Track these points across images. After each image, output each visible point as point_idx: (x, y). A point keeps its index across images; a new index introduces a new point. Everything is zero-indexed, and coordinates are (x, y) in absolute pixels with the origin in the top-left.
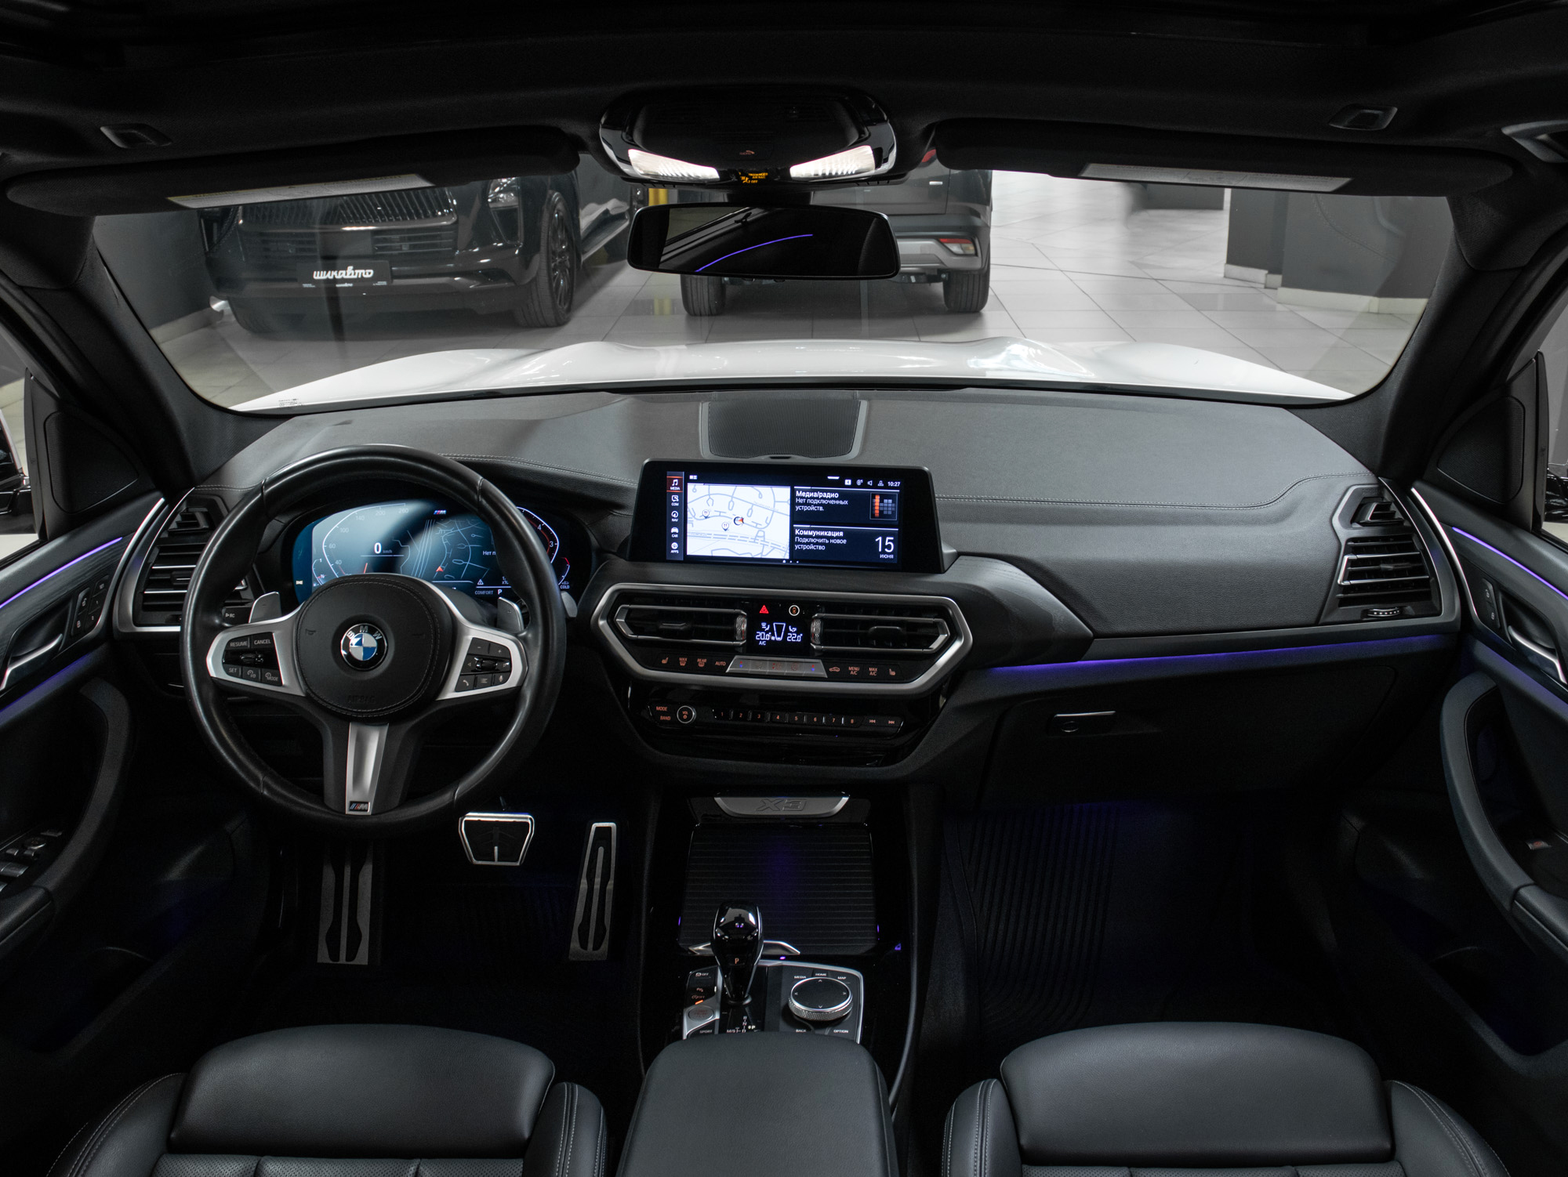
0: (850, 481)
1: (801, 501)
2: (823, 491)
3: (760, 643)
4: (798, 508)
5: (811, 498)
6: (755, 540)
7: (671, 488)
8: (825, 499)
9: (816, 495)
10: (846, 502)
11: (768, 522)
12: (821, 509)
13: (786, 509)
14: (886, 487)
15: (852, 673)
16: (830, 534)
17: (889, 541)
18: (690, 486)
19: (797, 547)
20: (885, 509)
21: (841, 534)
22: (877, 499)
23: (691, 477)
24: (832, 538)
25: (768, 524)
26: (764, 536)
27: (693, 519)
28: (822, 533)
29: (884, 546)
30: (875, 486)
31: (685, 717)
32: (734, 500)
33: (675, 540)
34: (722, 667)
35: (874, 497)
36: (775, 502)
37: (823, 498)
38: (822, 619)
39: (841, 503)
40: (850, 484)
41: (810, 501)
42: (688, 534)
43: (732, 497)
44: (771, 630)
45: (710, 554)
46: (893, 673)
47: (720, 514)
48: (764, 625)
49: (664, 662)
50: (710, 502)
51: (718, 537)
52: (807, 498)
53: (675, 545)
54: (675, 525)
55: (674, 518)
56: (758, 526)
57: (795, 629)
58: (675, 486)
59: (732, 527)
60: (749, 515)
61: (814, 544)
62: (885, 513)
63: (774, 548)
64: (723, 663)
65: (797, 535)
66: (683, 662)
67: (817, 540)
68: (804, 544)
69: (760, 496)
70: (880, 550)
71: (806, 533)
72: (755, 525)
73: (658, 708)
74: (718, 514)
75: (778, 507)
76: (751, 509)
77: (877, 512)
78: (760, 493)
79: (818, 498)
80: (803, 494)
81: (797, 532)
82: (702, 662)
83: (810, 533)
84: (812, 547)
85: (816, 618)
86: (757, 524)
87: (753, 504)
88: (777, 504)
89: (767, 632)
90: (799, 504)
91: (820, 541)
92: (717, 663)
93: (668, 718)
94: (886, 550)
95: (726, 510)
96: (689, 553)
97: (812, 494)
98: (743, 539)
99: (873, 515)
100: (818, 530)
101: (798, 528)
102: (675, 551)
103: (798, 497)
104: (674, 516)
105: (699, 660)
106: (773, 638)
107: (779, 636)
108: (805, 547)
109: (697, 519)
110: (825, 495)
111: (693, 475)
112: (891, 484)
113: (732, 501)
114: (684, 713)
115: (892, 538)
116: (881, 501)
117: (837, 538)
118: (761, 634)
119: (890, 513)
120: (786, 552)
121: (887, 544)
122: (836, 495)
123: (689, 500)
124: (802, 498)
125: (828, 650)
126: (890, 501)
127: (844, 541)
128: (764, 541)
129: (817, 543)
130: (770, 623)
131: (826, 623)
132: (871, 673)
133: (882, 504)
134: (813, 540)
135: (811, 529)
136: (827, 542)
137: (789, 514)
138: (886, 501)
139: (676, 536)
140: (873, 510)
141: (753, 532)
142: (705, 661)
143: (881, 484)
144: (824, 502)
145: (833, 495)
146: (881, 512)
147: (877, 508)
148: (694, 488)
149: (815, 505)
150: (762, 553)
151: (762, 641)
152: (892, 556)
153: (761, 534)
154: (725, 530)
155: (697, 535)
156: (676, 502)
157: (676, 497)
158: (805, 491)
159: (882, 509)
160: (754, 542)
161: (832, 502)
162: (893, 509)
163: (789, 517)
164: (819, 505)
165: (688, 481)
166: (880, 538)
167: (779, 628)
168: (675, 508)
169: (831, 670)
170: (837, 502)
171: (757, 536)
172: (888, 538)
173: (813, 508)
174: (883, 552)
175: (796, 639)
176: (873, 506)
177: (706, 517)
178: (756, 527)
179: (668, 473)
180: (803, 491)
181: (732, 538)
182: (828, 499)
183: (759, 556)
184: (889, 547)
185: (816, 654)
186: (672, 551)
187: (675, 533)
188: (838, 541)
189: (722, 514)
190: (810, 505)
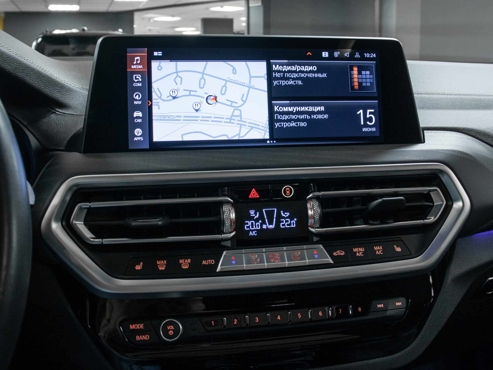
0: (327, 53)
1: (278, 75)
2: (300, 65)
3: (251, 233)
4: (275, 83)
5: (289, 72)
6: (230, 120)
7: (132, 67)
8: (303, 72)
9: (293, 68)
10: (325, 75)
11: (244, 99)
12: (300, 83)
13: (263, 84)
14: (363, 58)
15: (358, 254)
16: (311, 109)
17: (370, 113)
18: (155, 64)
19: (277, 125)
20: (364, 80)
21: (323, 109)
22: (355, 71)
23: (156, 54)
24: (313, 113)
25: (244, 102)
26: (240, 115)
27: (159, 100)
28: (303, 109)
29: (366, 119)
30: (352, 57)
31: (171, 333)
32: (205, 76)
33: (138, 125)
34: (210, 265)
35: (352, 69)
36: (251, 77)
37: (301, 72)
38: (317, 198)
39: (320, 75)
40: (327, 56)
41: (288, 75)
42: (154, 118)
43: (203, 73)
44: (261, 217)
45: (180, 139)
46: (399, 249)
47: (190, 93)
48: (252, 212)
49: (138, 267)
50: (178, 80)
51: (189, 119)
52: (285, 72)
53: (138, 132)
54: (138, 108)
55: (136, 100)
56: (234, 104)
57: (288, 214)
58: (137, 64)
59: (205, 108)
60: (223, 92)
61: (295, 121)
62: (364, 84)
63: (252, 127)
64: (212, 262)
65: (277, 112)
66: (162, 265)
67: (297, 116)
68: (284, 121)
69: (234, 71)
70: (362, 123)
71: (285, 109)
72: (229, 103)
73: (132, 327)
74: (188, 93)
75: (254, 82)
76: (225, 86)
77: (356, 84)
78: (234, 69)
79: (295, 72)
80: (280, 68)
81: (276, 108)
82: (185, 264)
83: (291, 109)
84: (293, 124)
85: (311, 198)
86: (232, 102)
87: (227, 81)
88: (252, 79)
89: (257, 221)
90: (276, 79)
91: (302, 117)
92: (204, 262)
93: (146, 337)
94: (368, 123)
95: (198, 89)
96: (156, 139)
97: (289, 68)
98: (218, 119)
99: (353, 88)
100: (299, 105)
101: (276, 105)
102: (139, 138)
103: (275, 71)
104: (137, 97)
105: (181, 261)
106: (264, 227)
107: (271, 223)
108: (286, 125)
109: (164, 100)
110: (303, 68)
111: (157, 51)
112: (367, 55)
113: (203, 78)
114: (169, 328)
115: (373, 111)
116: (359, 73)
117: (319, 113)
118: (250, 223)
119: (369, 84)
120: (266, 131)
121: (368, 116)
122: (315, 68)
123: (154, 79)
124: (279, 71)
125: (326, 232)
126: (368, 72)
127: (326, 116)
128: (241, 121)
129: (298, 120)
130: (258, 210)
131: (323, 202)
132: (377, 253)
133: (360, 76)
134: (293, 117)
135: (290, 105)
136: (308, 117)
137: (266, 89)
138: (363, 72)
139: (140, 121)
140: (352, 82)
141: (227, 111)
142: (189, 261)
143: (357, 55)
144: (302, 75)
145: (311, 68)
146: (360, 84)
147: (356, 80)
148: (159, 66)
149: (293, 79)
150: (239, 134)
151: (252, 231)
152: (374, 129)
153: (237, 113)
154: (197, 111)
155: (164, 118)
156: (138, 82)
157: (139, 77)
158: (282, 65)
159: (360, 80)
160: (230, 122)
161: (310, 75)
162: (371, 80)
163: (266, 94)
164: (297, 79)
165: (151, 58)
166: (361, 111)
167: (270, 215)
168: (137, 89)
169: (335, 254)
170: (316, 75)
171: (233, 115)
172: (368, 111)
173: (291, 82)
174: (366, 126)
175: (290, 224)
176: (352, 78)
177: (174, 98)
178: (231, 106)
179: (128, 49)
180: (280, 64)
181: (205, 119)
182: (307, 72)
183: (236, 138)
184: (370, 120)
185: (315, 239)
186: (136, 139)
187: (138, 117)
188: (320, 117)
189: (192, 93)
190: (288, 79)
